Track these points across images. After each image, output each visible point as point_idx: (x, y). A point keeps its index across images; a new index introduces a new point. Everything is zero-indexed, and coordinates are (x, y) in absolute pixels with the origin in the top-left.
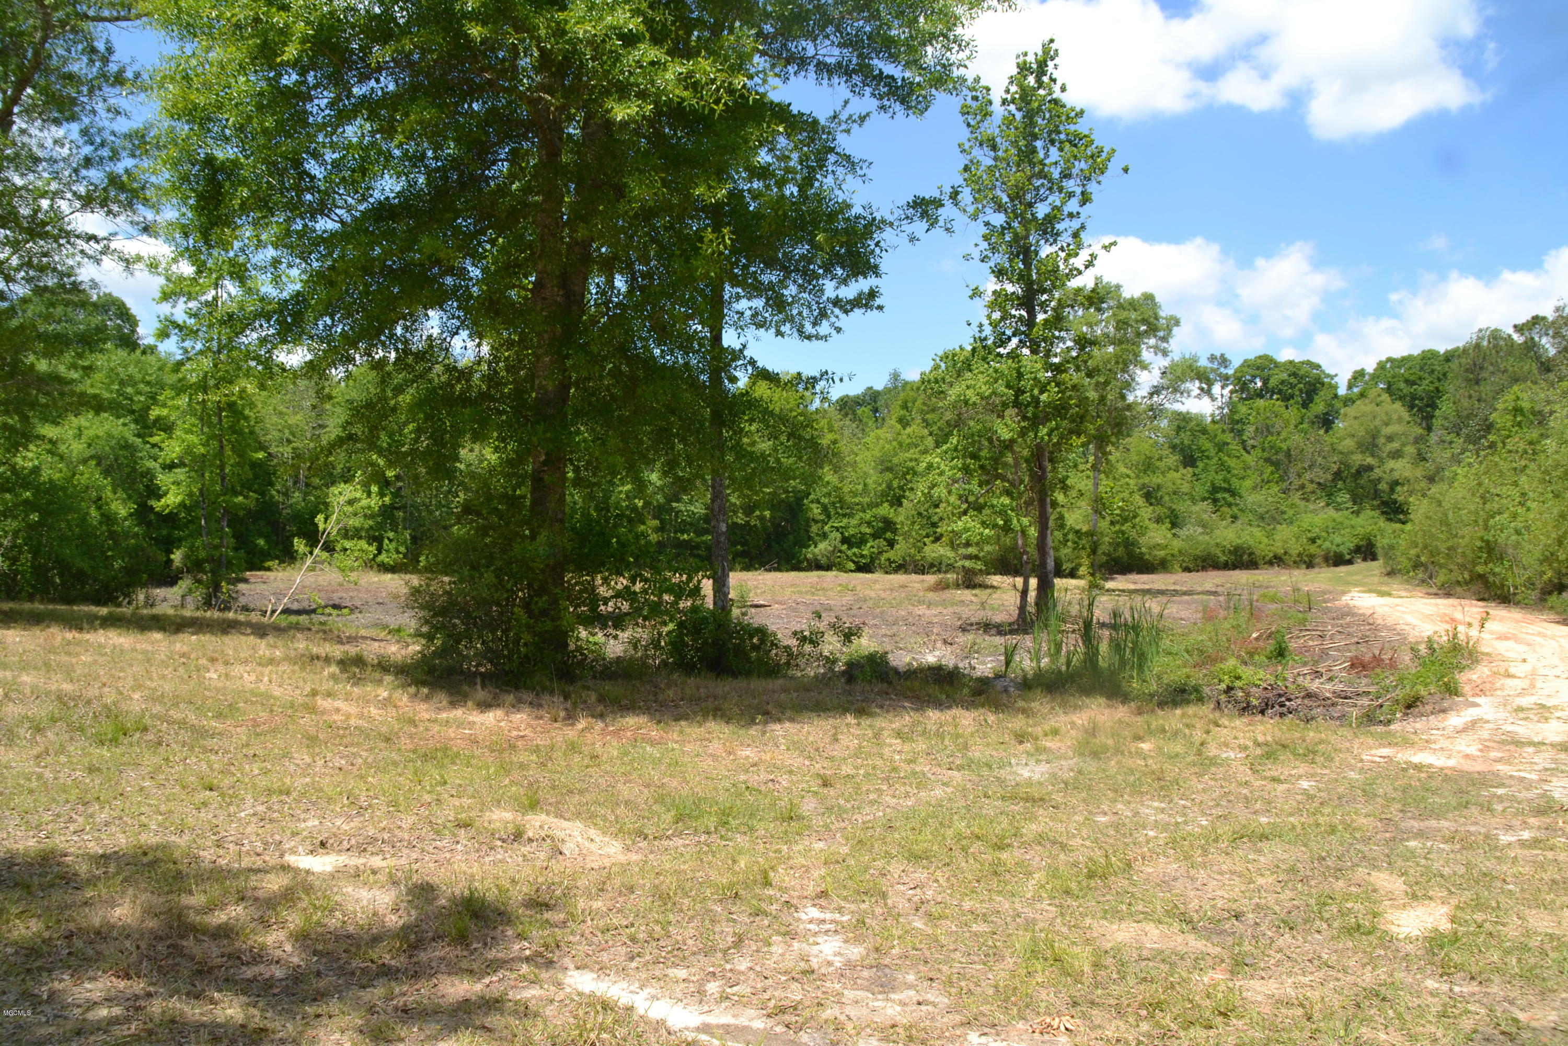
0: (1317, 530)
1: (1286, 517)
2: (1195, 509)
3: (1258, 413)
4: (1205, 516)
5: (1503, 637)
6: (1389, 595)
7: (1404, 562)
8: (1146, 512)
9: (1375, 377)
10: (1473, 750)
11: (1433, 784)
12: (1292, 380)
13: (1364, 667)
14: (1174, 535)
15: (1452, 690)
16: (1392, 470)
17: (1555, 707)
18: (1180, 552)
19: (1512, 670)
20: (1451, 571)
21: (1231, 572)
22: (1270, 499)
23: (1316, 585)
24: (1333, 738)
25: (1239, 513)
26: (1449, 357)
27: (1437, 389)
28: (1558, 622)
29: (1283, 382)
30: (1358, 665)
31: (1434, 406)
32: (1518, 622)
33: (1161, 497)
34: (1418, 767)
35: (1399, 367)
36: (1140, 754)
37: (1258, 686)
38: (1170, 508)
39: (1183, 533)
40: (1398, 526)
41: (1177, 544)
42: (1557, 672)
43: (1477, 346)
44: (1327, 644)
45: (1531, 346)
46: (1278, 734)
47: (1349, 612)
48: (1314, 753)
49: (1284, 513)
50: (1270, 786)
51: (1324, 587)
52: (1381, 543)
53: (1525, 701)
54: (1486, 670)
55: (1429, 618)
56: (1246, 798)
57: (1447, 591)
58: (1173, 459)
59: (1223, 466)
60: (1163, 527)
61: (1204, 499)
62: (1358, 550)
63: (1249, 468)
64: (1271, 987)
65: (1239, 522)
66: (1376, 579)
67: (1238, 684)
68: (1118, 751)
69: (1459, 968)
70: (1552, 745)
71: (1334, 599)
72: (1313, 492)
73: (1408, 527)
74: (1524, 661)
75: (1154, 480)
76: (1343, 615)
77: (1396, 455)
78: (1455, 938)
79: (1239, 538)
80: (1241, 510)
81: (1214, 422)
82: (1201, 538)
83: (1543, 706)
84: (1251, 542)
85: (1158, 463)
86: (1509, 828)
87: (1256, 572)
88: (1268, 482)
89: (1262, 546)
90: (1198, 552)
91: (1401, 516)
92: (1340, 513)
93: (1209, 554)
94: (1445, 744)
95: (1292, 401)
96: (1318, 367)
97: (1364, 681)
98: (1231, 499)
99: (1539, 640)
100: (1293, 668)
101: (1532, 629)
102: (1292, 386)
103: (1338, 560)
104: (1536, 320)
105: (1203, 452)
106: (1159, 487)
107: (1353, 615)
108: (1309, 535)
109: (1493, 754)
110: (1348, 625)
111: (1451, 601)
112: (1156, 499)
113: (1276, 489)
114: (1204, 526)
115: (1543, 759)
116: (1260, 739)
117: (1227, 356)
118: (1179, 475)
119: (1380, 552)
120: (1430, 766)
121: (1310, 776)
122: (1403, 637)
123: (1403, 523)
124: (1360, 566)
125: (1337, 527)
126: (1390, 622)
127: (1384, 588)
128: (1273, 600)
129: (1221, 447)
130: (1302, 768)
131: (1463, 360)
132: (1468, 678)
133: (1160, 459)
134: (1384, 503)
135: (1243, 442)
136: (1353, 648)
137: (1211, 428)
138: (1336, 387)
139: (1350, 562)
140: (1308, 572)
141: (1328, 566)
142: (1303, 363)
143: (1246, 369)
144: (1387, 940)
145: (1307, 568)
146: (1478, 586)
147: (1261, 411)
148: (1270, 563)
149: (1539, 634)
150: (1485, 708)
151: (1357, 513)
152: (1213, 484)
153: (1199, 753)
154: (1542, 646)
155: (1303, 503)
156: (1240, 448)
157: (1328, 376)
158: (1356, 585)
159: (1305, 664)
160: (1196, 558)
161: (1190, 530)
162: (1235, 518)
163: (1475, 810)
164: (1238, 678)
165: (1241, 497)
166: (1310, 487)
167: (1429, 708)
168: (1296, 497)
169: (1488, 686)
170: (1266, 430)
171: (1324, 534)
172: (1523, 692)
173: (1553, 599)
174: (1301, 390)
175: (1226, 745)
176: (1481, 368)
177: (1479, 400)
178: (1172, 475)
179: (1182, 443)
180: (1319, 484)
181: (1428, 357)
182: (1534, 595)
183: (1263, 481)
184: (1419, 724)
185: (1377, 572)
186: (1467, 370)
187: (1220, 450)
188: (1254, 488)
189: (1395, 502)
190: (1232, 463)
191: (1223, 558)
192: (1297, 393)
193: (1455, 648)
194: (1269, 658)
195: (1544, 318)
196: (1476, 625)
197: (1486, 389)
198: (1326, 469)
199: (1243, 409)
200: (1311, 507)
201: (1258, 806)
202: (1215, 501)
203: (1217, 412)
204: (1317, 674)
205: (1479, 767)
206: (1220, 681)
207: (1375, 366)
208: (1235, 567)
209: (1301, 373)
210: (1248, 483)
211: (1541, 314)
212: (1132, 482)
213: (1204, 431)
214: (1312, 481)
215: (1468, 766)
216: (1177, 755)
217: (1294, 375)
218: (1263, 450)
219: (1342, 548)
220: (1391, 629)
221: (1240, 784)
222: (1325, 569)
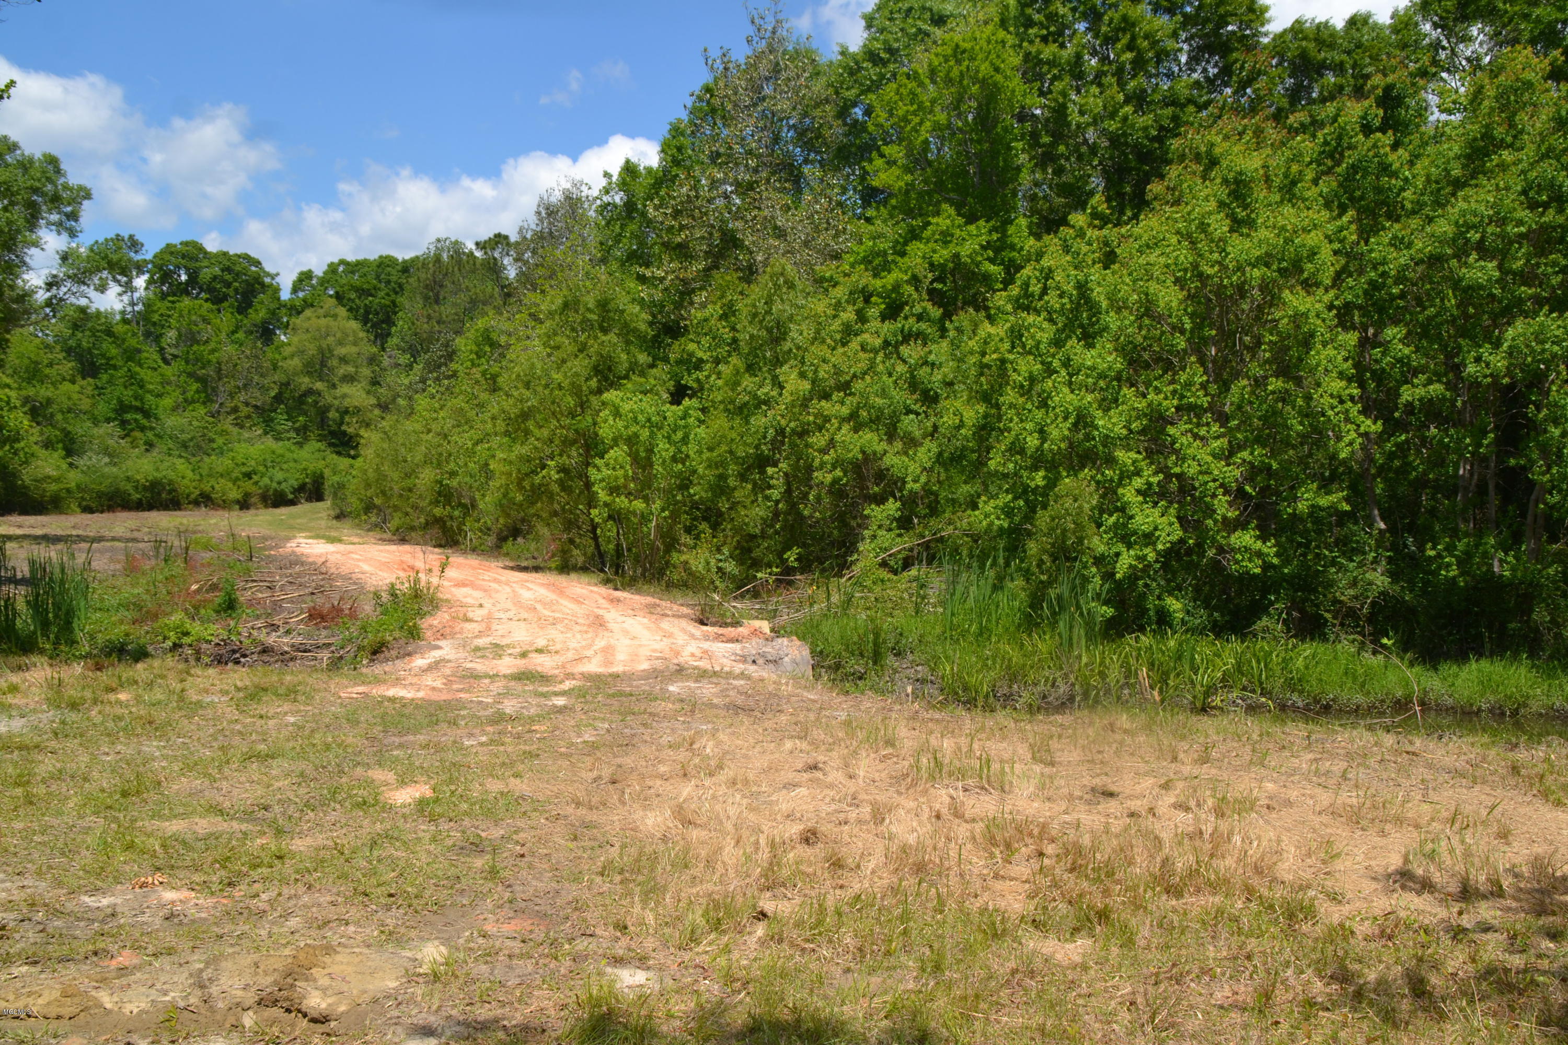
0: (253, 463)
1: (215, 446)
2: (95, 431)
3: (181, 316)
4: (111, 442)
5: (461, 584)
6: (340, 541)
7: (354, 503)
8: (33, 434)
9: (324, 282)
10: (438, 684)
11: (407, 711)
12: (228, 277)
13: (323, 618)
14: (71, 465)
15: (414, 634)
16: (344, 396)
17: (508, 646)
18: (78, 486)
19: (470, 615)
20: (407, 514)
21: (146, 514)
22: (195, 423)
23: (254, 529)
24: (310, 681)
25: (155, 440)
26: (406, 268)
27: (393, 302)
28: (512, 568)
29: (215, 278)
30: (317, 617)
31: (390, 322)
32: (474, 568)
33: (52, 415)
34: (392, 700)
35: (353, 272)
36: (119, 703)
37: (209, 642)
38: (63, 430)
39: (81, 462)
40: (349, 461)
41: (74, 478)
42: (510, 614)
43: (438, 259)
44: (279, 596)
45: (494, 269)
46: (256, 680)
47: (296, 560)
48: (296, 692)
49: (212, 441)
50: (260, 722)
51: (265, 532)
52: (331, 480)
53: (481, 642)
54: (447, 617)
55: (385, 565)
56: (240, 732)
57: (402, 537)
58: (68, 367)
59: (132, 379)
60: (56, 455)
61: (108, 420)
62: (302, 488)
63: (169, 383)
64: (309, 841)
65: (155, 452)
66: (323, 523)
67: (186, 640)
68: (95, 701)
69: (441, 816)
70: (505, 676)
71: (277, 547)
72: (248, 417)
73: (359, 462)
74: (481, 606)
75: (44, 392)
76: (292, 564)
77: (349, 379)
78: (437, 800)
79: (157, 470)
80: (159, 436)
81: (125, 321)
82: (106, 470)
83: (496, 645)
84: (172, 475)
85: (47, 371)
86: (471, 735)
87: (178, 513)
88: (193, 401)
89: (186, 481)
90: (102, 488)
91: (352, 452)
92: (281, 443)
93: (117, 491)
94: (415, 680)
95: (225, 304)
96: (257, 263)
97: (324, 633)
98: (144, 422)
99: (494, 585)
100: (246, 622)
101: (487, 575)
102: (228, 285)
103: (278, 500)
104: (500, 239)
105: (109, 359)
106: (49, 402)
107: (302, 564)
108: (244, 469)
109: (455, 687)
110: (299, 575)
111: (407, 548)
112: (44, 416)
113: (202, 411)
114: (110, 455)
115: (498, 687)
116: (239, 684)
117: (139, 237)
118: (76, 388)
119: (327, 493)
120: (402, 698)
121: (294, 713)
122: (361, 588)
123: (354, 458)
124: (304, 508)
125: (276, 461)
126: (344, 570)
127: (334, 534)
128: (207, 547)
129: (132, 355)
130: (286, 707)
131: (423, 276)
132: (431, 623)
133: (50, 365)
134: (333, 434)
135: (162, 350)
136: (309, 598)
137: (120, 329)
138: (277, 290)
139: (292, 503)
140: (242, 513)
141: (266, 507)
142: (239, 256)
143: (167, 257)
144: (389, 808)
145: (241, 509)
146: (435, 531)
147: (185, 312)
148: (196, 504)
149: (495, 580)
150: (447, 650)
151: (300, 445)
152: (120, 402)
153: (181, 699)
154: (497, 591)
155: (235, 430)
156: (156, 356)
157: (268, 274)
158: (301, 530)
159: (258, 617)
160: (100, 495)
161: (90, 460)
162: (150, 446)
163: (445, 726)
164: (187, 634)
165: (157, 419)
166: (245, 410)
167: (394, 653)
168: (227, 424)
169: (448, 630)
170: (190, 338)
171: (261, 468)
172: (480, 634)
173: (509, 545)
174: (236, 290)
175: (207, 691)
176: (441, 286)
177: (438, 322)
178: (67, 386)
179: (79, 346)
180: (256, 407)
181: (386, 263)
182: (491, 540)
183: (186, 400)
184: (388, 667)
185: (324, 515)
186: (426, 287)
187: (130, 359)
188: (175, 409)
189: (344, 433)
190: (144, 374)
191: (136, 496)
192: (232, 293)
193: (417, 595)
194: (218, 612)
195: (506, 237)
196: (436, 571)
197: (447, 310)
198: (263, 389)
199: (162, 306)
200: (246, 435)
201: (254, 737)
202: (123, 423)
203: (129, 309)
204: (274, 627)
205: (444, 696)
206: (165, 638)
207: (325, 268)
208: (150, 507)
209: (238, 268)
210: (167, 402)
211: (504, 232)
212: (13, 394)
213: (109, 332)
214: (247, 404)
215: (435, 696)
216: (159, 703)
217: (228, 269)
218: (187, 362)
219: (284, 485)
220: (347, 578)
221: (230, 722)
222: (263, 511)
